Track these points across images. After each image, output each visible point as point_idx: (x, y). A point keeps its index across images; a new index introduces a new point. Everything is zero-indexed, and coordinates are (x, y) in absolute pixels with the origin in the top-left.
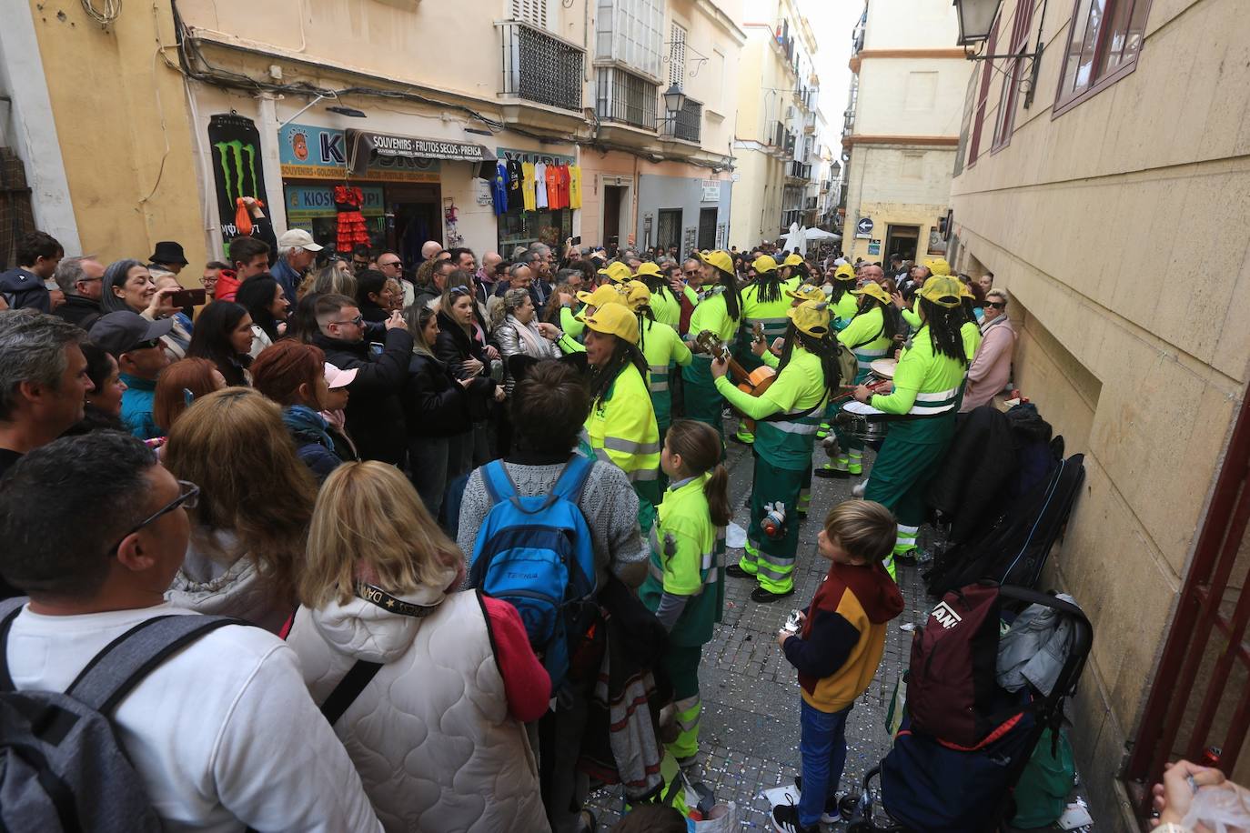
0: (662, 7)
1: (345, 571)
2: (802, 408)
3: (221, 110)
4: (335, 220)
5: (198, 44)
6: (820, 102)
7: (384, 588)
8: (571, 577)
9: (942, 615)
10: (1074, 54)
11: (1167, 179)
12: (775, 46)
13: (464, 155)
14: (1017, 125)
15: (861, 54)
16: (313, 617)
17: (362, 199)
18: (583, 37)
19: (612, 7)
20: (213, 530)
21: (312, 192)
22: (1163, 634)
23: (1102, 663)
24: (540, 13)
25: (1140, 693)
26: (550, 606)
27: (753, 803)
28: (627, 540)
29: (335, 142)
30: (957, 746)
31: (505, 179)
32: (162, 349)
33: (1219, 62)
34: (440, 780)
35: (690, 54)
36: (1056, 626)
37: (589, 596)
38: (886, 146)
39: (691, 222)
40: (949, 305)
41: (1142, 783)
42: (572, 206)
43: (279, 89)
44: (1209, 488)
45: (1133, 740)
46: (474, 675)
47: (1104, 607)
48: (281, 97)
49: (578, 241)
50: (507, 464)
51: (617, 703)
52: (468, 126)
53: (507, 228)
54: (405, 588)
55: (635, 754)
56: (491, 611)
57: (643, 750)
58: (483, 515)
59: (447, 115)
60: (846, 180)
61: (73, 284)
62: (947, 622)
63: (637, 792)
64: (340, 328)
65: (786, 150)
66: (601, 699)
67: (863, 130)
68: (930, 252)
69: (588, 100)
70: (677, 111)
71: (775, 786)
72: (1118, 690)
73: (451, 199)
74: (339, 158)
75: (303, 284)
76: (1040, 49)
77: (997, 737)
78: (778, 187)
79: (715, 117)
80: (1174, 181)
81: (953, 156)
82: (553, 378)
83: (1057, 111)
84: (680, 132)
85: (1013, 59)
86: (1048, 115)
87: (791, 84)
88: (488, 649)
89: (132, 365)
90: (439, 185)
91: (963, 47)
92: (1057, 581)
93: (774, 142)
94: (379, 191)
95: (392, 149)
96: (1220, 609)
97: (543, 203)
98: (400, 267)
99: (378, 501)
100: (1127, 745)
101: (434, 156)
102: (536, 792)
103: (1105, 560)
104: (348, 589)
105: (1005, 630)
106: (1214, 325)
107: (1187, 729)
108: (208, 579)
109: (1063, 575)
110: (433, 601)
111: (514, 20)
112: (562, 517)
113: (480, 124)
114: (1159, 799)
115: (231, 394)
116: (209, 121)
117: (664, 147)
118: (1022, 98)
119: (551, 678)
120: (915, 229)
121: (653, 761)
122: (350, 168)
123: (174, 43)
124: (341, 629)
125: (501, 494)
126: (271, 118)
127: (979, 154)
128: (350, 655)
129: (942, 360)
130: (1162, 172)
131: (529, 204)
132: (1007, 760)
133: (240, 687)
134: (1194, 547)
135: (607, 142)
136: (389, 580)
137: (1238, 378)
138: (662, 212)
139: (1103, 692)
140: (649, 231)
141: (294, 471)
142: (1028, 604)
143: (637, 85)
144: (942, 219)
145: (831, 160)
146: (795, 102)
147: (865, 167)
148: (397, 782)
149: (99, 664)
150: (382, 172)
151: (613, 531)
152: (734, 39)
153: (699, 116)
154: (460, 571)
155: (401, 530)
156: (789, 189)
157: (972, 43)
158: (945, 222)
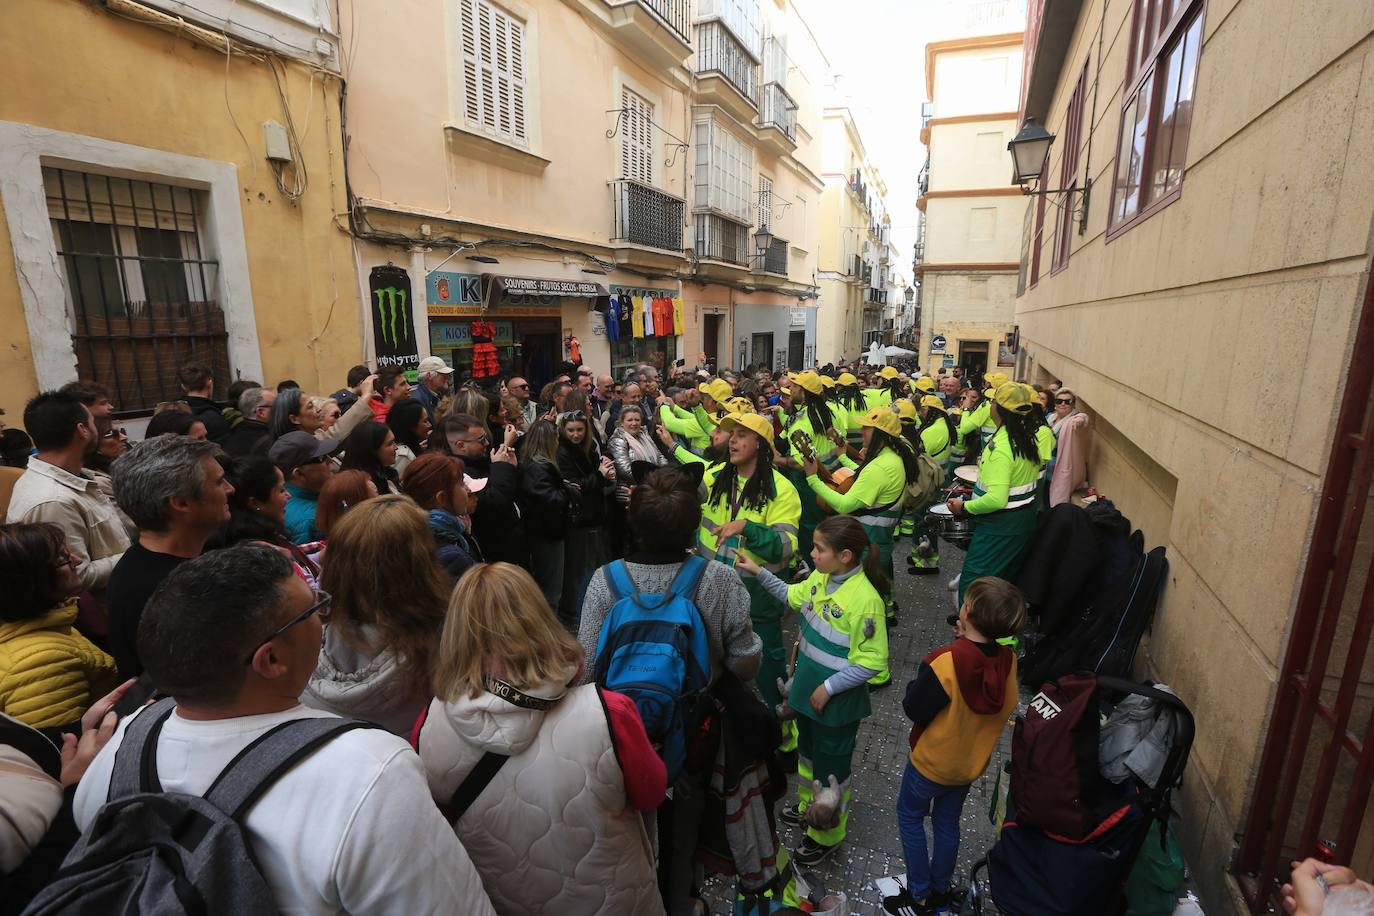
0: (751, 162)
1: (476, 667)
2: (884, 502)
3: (381, 263)
4: (471, 351)
5: (365, 211)
6: (892, 236)
7: (511, 682)
8: (688, 671)
9: (1041, 706)
10: (1121, 187)
11: (1222, 290)
12: (850, 191)
13: (582, 292)
14: (1073, 250)
15: (926, 195)
16: (445, 709)
17: (494, 332)
18: (682, 189)
19: (707, 164)
20: (360, 624)
21: (452, 328)
22: (1263, 723)
23: (1203, 753)
24: (646, 172)
25: (1245, 784)
26: (669, 698)
27: (862, 894)
28: (740, 635)
29: (472, 284)
30: (1065, 839)
31: (617, 311)
32: (328, 464)
33: (1259, 187)
34: (562, 871)
35: (776, 201)
36: (1156, 716)
37: (704, 689)
38: (954, 272)
39: (781, 344)
40: (1025, 413)
41: (1254, 877)
42: (676, 332)
43: (428, 244)
44: (1297, 578)
45: (1242, 832)
46: (594, 766)
47: (1199, 697)
48: (430, 249)
49: (682, 363)
50: (628, 564)
51: (731, 794)
52: (584, 267)
53: (619, 353)
54: (531, 682)
55: (750, 846)
56: (610, 704)
57: (759, 841)
58: (605, 610)
59: (567, 259)
60: (919, 303)
61: (253, 410)
62: (1047, 713)
63: (752, 884)
64: (466, 445)
65: (863, 279)
66: (717, 790)
67: (932, 258)
68: (999, 364)
69: (688, 240)
70: (766, 249)
71: (883, 876)
72: (1222, 781)
73: (570, 329)
74: (475, 298)
75: (440, 404)
76: (1089, 184)
77: (1104, 829)
78: (858, 312)
79: (800, 253)
80: (1229, 292)
81: (1014, 280)
82: (666, 486)
83: (1111, 234)
84: (769, 266)
85: (1064, 194)
86: (1102, 239)
87: (866, 223)
88: (608, 741)
89: (302, 478)
90: (560, 318)
91: (1019, 186)
92: (1149, 671)
93: (853, 272)
94: (508, 325)
95: (521, 288)
96: (1320, 698)
97: (650, 331)
98: (527, 388)
99: (506, 600)
100: (1236, 837)
101: (556, 293)
102: (654, 883)
103: (1196, 650)
104: (478, 683)
105: (1104, 721)
106: (1284, 421)
107: (1298, 820)
108: (354, 670)
109: (1154, 665)
110: (555, 695)
111: (623, 179)
112: (679, 613)
113: (595, 265)
114: (1290, 899)
115: (384, 501)
116: (370, 272)
117: (755, 280)
118: (1076, 226)
119: (668, 769)
120: (985, 344)
121: (769, 853)
122: (485, 305)
123: (346, 211)
124: (471, 722)
125: (623, 591)
126: (420, 268)
127: (1040, 276)
128: (480, 747)
129: (1022, 463)
130: (1217, 284)
131: (638, 332)
132: (1117, 853)
133: (362, 793)
134: (1287, 636)
135: (706, 277)
136: (515, 676)
137: (1315, 470)
138: (756, 336)
139: (1206, 782)
140: (744, 353)
141: (432, 575)
142: (1125, 694)
143: (731, 228)
144: (1010, 335)
145: (905, 286)
146: (870, 238)
147: (935, 291)
148: (522, 871)
149: (234, 769)
150: (512, 308)
151: (727, 626)
152: (814, 187)
153: (786, 252)
154: (581, 666)
155: (528, 628)
156: (867, 313)
157: (1026, 181)
158: (1012, 337)
